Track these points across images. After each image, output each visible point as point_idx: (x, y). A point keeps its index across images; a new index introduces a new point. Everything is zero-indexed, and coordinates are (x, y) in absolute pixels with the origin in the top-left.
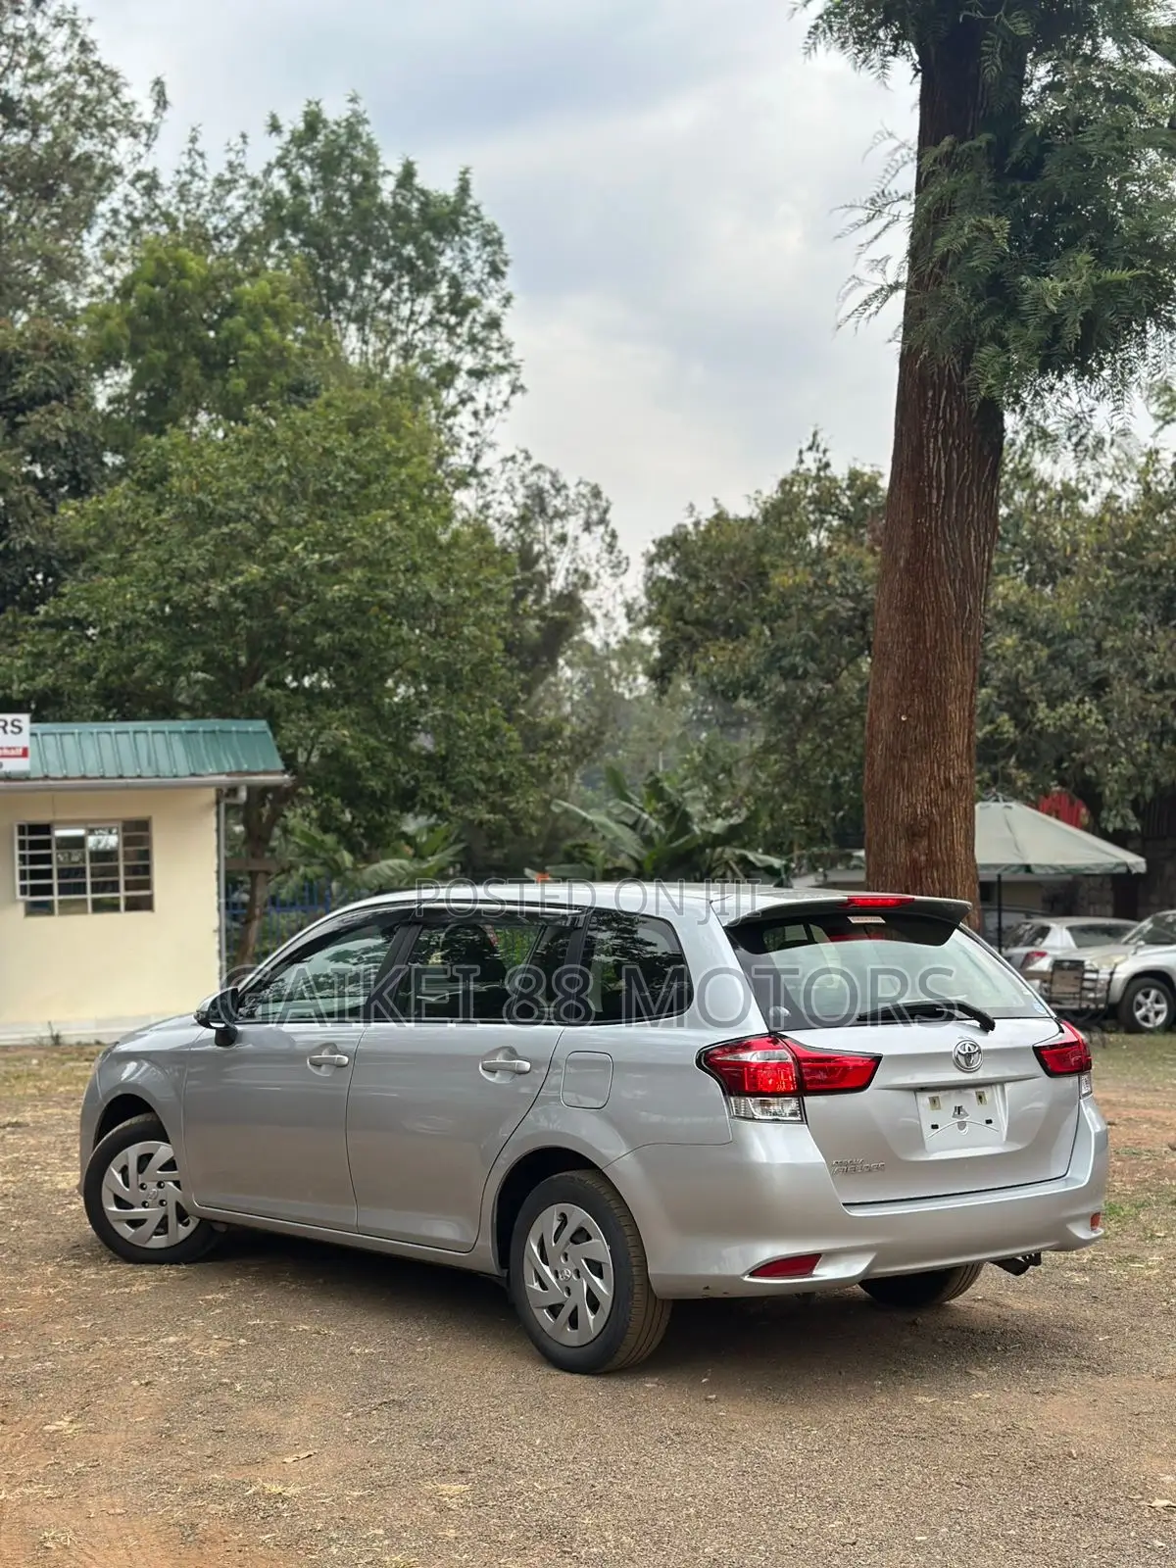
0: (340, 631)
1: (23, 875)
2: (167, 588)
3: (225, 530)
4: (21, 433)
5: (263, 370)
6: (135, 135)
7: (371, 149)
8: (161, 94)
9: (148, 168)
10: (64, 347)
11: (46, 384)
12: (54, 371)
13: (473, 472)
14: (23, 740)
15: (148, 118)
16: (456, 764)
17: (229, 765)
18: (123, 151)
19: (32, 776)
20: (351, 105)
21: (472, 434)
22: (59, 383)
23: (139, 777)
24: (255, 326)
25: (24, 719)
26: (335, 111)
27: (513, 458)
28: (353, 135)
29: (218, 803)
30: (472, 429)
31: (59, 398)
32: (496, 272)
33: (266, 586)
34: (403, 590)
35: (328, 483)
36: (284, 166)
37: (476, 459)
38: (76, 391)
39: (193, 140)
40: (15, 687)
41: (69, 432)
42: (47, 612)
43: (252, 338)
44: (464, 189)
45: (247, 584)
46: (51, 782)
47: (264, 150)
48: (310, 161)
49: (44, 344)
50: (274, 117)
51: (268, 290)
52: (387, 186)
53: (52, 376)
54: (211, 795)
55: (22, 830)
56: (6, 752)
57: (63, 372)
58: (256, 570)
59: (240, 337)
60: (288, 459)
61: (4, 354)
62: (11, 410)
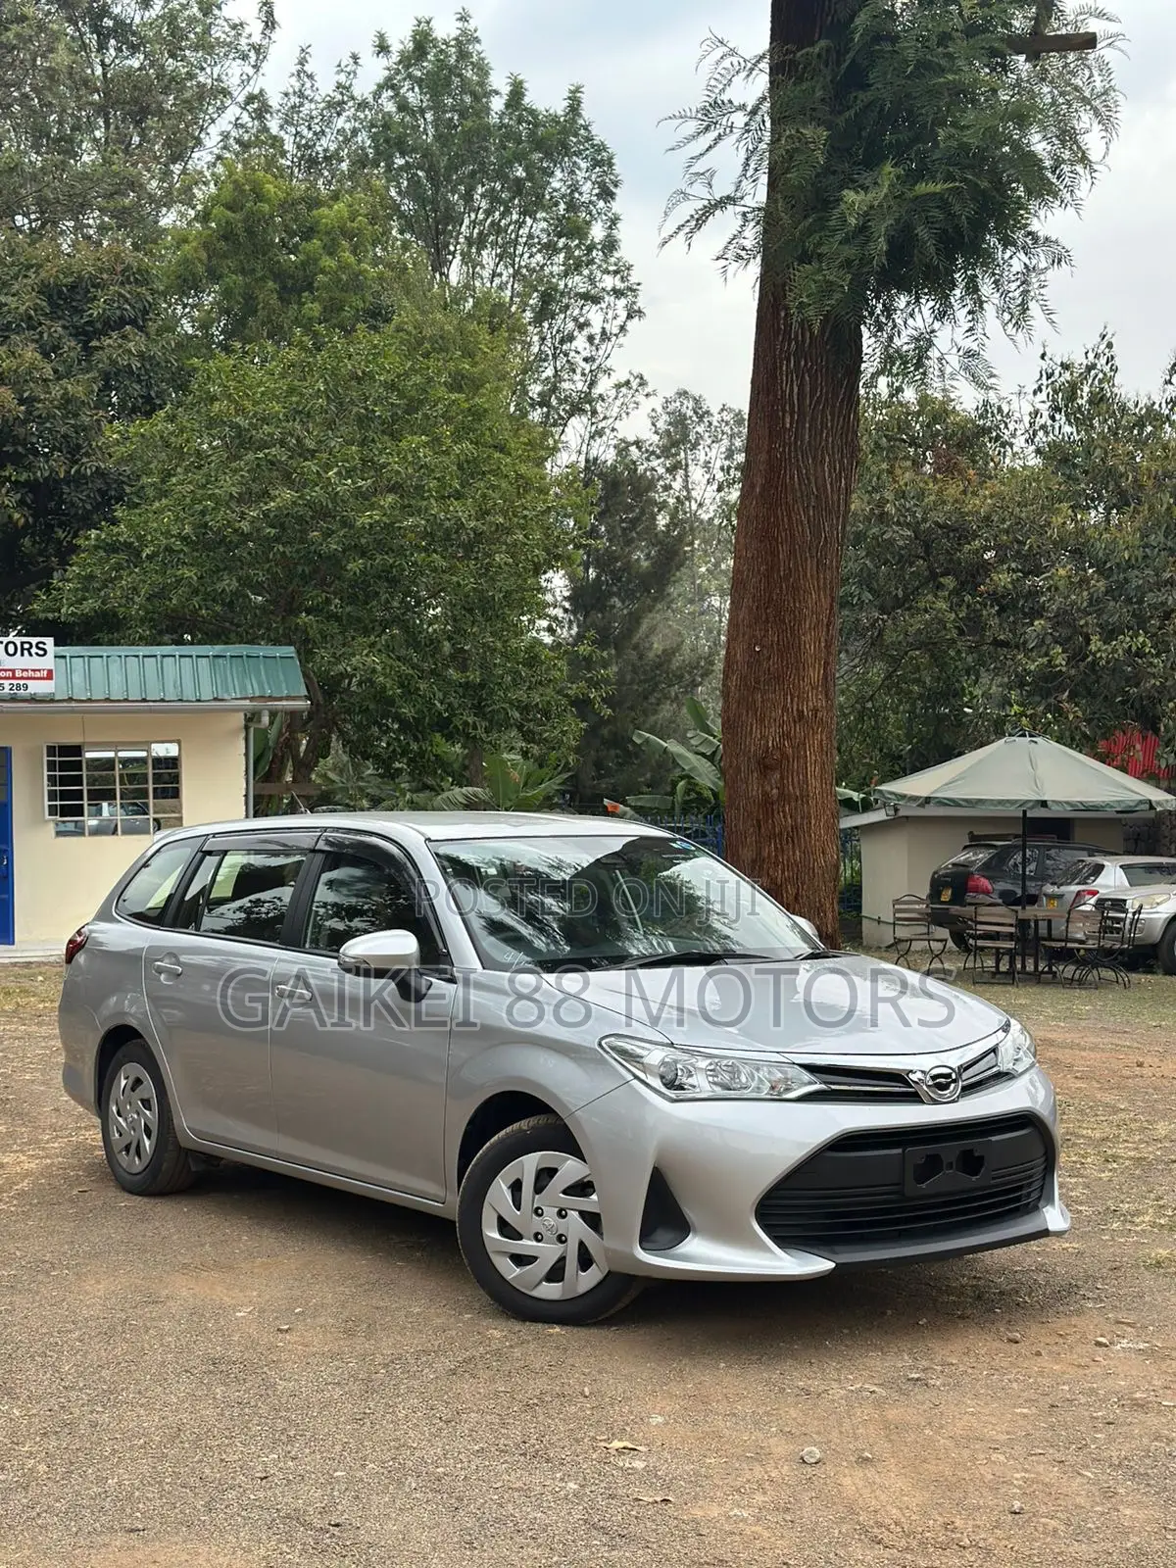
0: (372, 558)
1: (52, 796)
2: (203, 513)
4: (97, 356)
5: (337, 294)
6: (245, 57)
7: (483, 70)
8: (270, 14)
9: (256, 91)
10: (139, 271)
11: (120, 308)
12: (128, 295)
13: (588, 398)
14: (48, 662)
15: (256, 39)
16: (492, 692)
17: (253, 689)
18: (233, 72)
19: (57, 698)
20: (460, 24)
21: (586, 360)
22: (133, 308)
23: (163, 700)
24: (331, 250)
25: (49, 641)
26: (445, 29)
27: (628, 383)
28: (463, 55)
29: (247, 728)
30: (586, 354)
31: (133, 322)
32: (607, 194)
33: (302, 512)
34: (435, 516)
36: (393, 87)
37: (592, 384)
38: (151, 315)
39: (302, 62)
40: (63, 610)
41: (141, 356)
43: (328, 262)
44: (574, 107)
45: (279, 508)
46: (75, 704)
47: (373, 71)
48: (419, 81)
49: (119, 268)
50: (381, 37)
51: (346, 214)
52: (497, 104)
53: (126, 300)
54: (239, 719)
55: (51, 751)
56: (31, 674)
57: (139, 296)
58: (288, 494)
59: (316, 261)
60: (326, 383)
61: (80, 278)
62: (86, 334)
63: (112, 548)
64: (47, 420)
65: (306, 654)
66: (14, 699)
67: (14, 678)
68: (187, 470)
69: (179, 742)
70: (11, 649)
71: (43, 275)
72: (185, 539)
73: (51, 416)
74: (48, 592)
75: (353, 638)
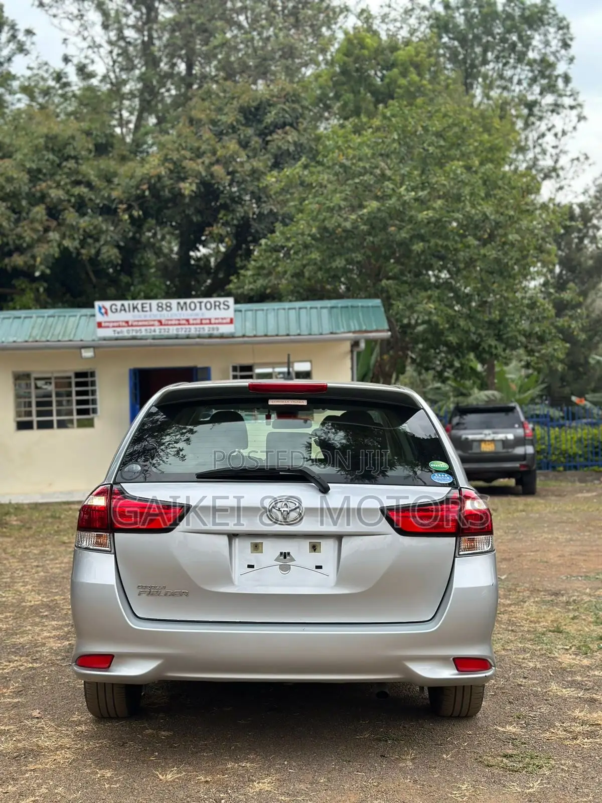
0: (428, 241)
2: (324, 220)
3: (357, 181)
4: (269, 147)
9: (364, 7)
10: (294, 95)
11: (283, 117)
12: (287, 109)
13: (554, 169)
14: (230, 314)
16: (506, 326)
17: (354, 326)
19: (237, 334)
21: (554, 147)
22: (291, 116)
23: (299, 335)
24: (404, 74)
25: (231, 300)
27: (578, 159)
29: (352, 351)
30: (554, 144)
31: (291, 125)
32: (566, 45)
33: (384, 215)
35: (424, 149)
37: (556, 161)
38: (301, 120)
40: (246, 287)
41: (295, 143)
42: (266, 244)
43: (403, 81)
45: (369, 213)
46: (246, 339)
49: (283, 93)
51: (413, 53)
53: (287, 112)
54: (347, 346)
55: (235, 369)
56: (220, 321)
57: (294, 110)
58: (375, 204)
59: (395, 81)
60: (399, 135)
61: (261, 102)
62: (264, 134)
63: (276, 249)
64: (242, 183)
65: (388, 306)
66: (211, 336)
67: (210, 323)
68: (315, 196)
69: (311, 361)
70: (208, 306)
71: (241, 101)
72: (313, 237)
73: (244, 181)
74: (238, 278)
75: (417, 293)
